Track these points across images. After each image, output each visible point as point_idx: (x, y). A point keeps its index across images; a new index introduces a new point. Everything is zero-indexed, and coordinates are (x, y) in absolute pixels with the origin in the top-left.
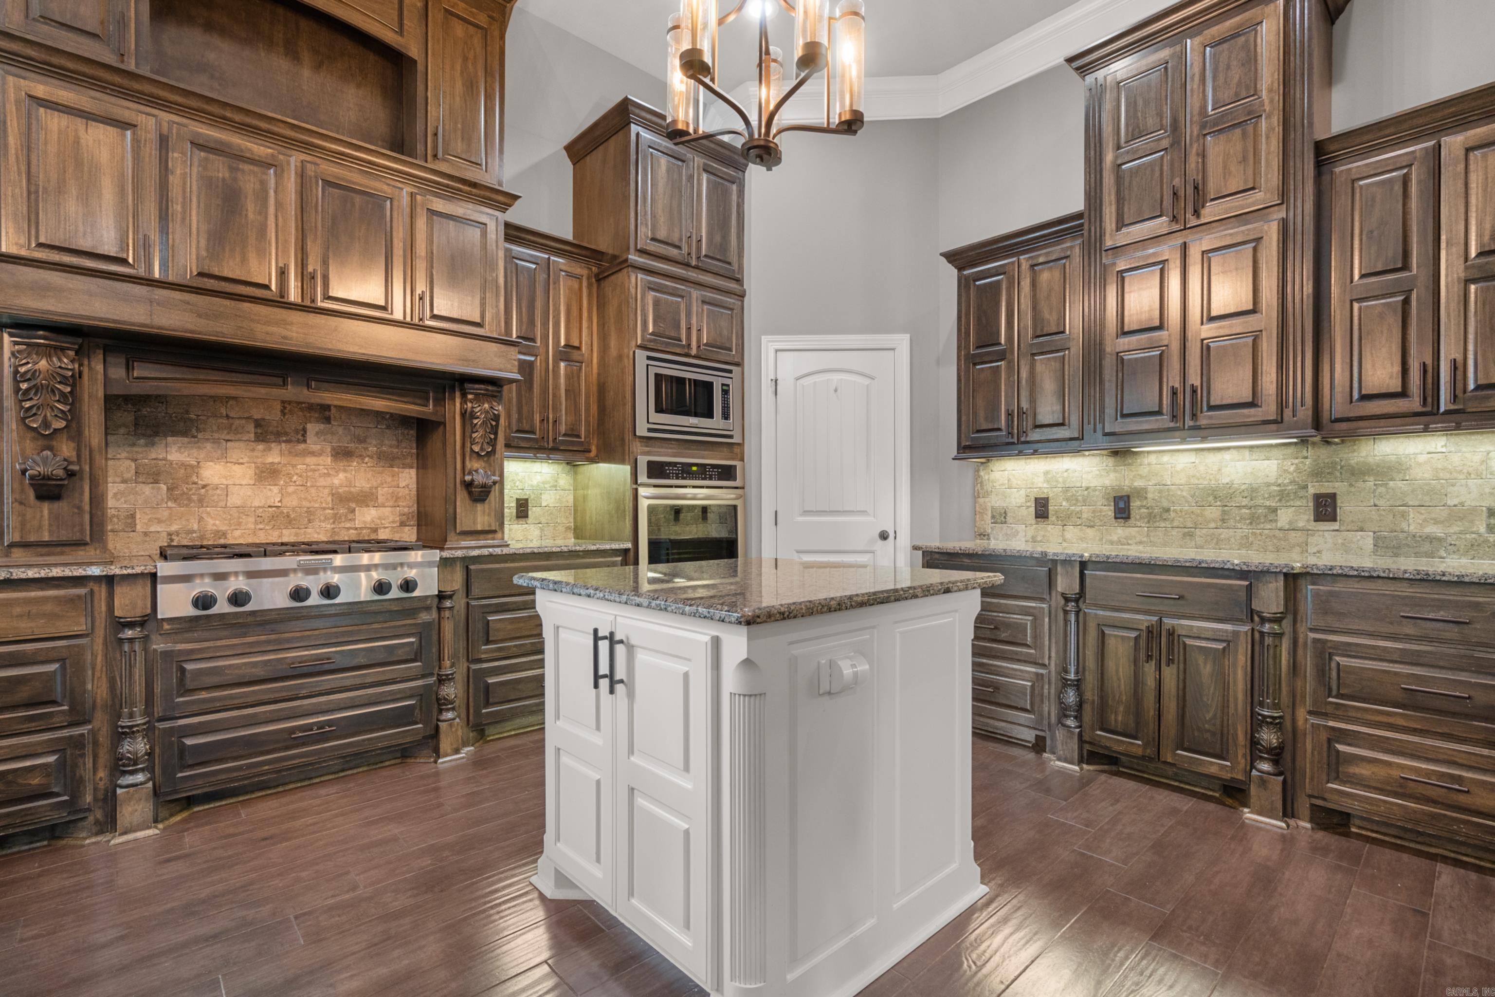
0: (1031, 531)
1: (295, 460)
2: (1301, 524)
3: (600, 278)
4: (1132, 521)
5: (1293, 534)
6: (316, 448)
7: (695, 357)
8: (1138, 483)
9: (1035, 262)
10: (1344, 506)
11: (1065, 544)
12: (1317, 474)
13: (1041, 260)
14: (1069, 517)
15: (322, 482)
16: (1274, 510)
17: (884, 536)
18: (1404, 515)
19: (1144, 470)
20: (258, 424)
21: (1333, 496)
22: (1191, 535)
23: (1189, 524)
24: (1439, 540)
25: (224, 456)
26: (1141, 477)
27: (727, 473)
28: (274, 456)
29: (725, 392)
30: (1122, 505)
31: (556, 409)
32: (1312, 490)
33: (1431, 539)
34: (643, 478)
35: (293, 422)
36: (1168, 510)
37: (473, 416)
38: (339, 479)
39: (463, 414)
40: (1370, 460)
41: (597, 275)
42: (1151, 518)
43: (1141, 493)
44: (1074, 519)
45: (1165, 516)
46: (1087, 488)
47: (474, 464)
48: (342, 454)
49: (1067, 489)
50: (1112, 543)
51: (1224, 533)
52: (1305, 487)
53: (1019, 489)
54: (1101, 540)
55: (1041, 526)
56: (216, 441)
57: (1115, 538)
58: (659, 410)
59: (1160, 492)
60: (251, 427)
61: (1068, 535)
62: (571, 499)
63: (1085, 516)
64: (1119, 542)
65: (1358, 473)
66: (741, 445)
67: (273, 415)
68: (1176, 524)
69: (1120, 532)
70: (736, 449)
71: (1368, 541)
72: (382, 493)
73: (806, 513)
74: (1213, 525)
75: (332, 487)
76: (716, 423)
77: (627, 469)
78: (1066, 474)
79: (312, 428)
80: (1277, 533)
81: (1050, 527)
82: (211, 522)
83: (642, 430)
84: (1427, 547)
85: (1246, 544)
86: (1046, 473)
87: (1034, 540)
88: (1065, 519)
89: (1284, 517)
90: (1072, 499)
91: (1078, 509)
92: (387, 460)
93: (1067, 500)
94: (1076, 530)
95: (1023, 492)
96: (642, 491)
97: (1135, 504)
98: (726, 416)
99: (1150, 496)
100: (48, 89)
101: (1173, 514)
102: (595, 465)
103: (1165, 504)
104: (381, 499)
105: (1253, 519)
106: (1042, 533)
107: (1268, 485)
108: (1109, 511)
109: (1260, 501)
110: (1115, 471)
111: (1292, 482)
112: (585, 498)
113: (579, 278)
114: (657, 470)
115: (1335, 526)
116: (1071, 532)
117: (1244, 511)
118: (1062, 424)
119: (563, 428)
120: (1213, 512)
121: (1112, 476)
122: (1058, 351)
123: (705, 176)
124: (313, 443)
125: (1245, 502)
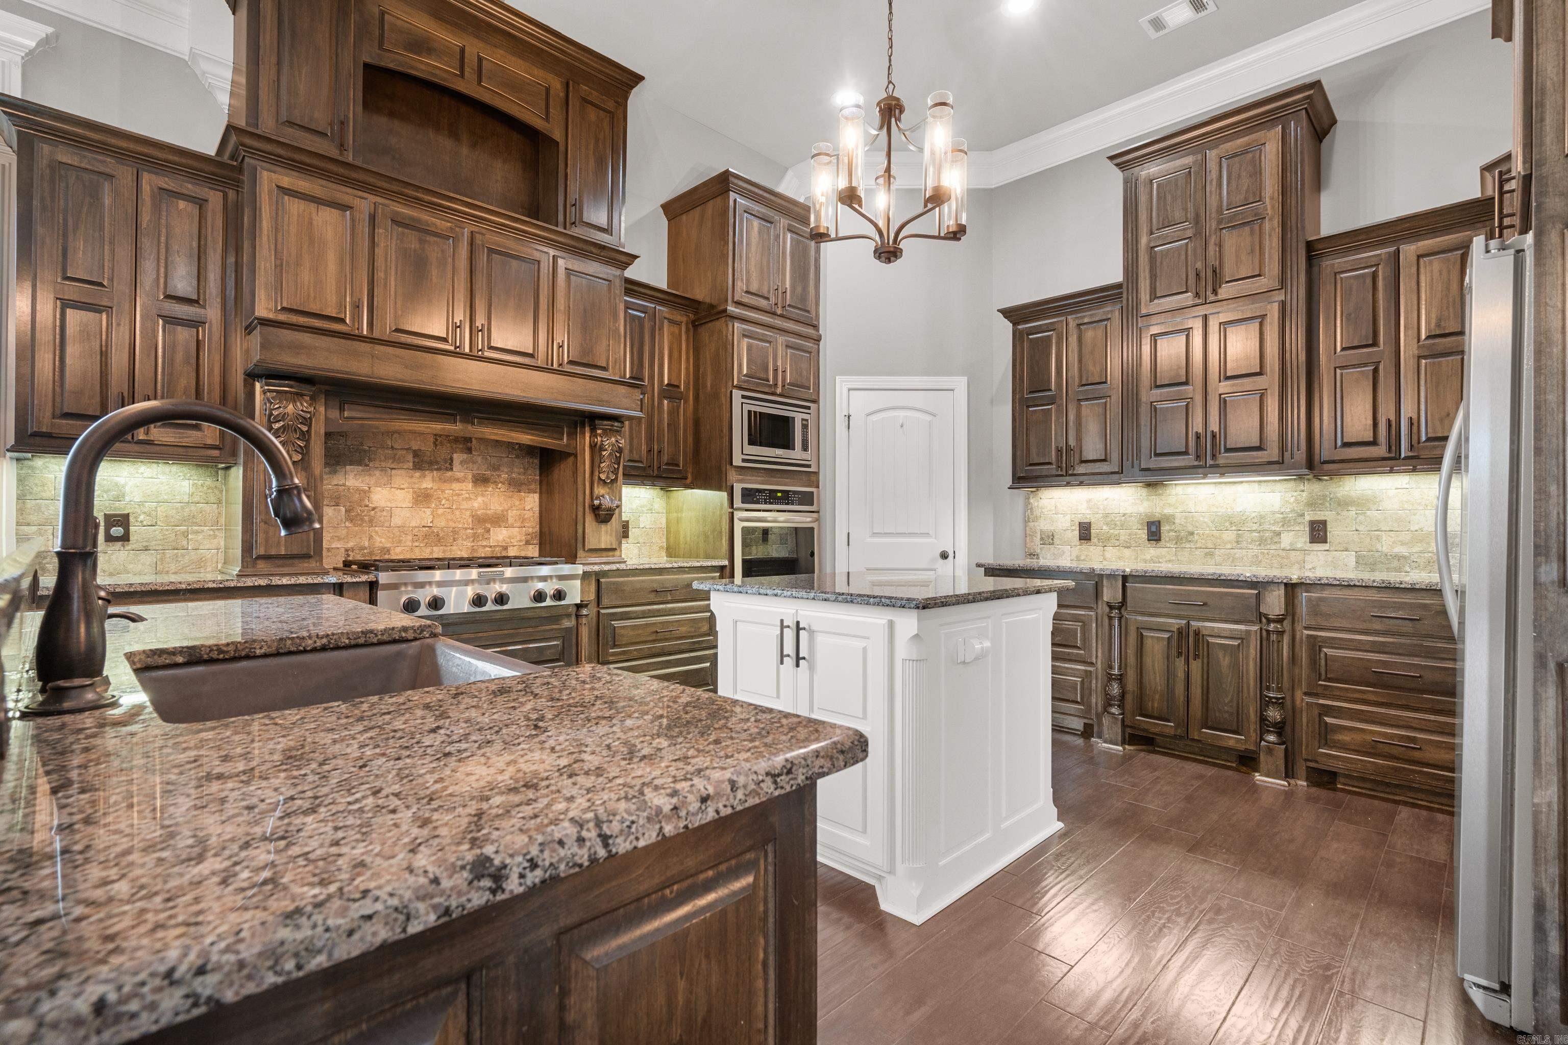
0: (1076, 551)
1: (445, 486)
2: (1299, 545)
3: (696, 325)
4: (1162, 543)
5: (1293, 553)
6: (460, 475)
7: (780, 395)
8: (1168, 511)
9: (1080, 322)
10: (1333, 531)
11: (1105, 563)
12: (1312, 504)
13: (1086, 320)
14: (1108, 539)
15: (465, 505)
16: (1278, 534)
17: (944, 556)
18: (1378, 538)
19: (1172, 500)
20: (416, 454)
21: (1324, 523)
22: (1211, 555)
23: (1210, 545)
24: (1405, 558)
25: (389, 482)
26: (1170, 505)
27: (807, 499)
28: (428, 482)
29: (805, 427)
30: (1154, 529)
31: (660, 441)
32: (1308, 518)
33: (1398, 557)
34: (738, 503)
35: (443, 452)
36: (1192, 534)
37: (602, 449)
38: (477, 503)
39: (593, 447)
40: (1353, 494)
41: (693, 322)
42: (1178, 540)
43: (1170, 519)
44: (1113, 541)
45: (1190, 538)
46: (1124, 515)
47: (599, 490)
48: (481, 480)
49: (1106, 515)
50: (1145, 561)
51: (1238, 553)
52: (1303, 515)
53: (1064, 514)
54: (1136, 559)
55: (1084, 547)
56: (383, 469)
57: (1148, 557)
58: (751, 443)
59: (1186, 518)
60: (410, 457)
61: (1108, 555)
62: (664, 521)
63: (1122, 538)
64: (1152, 560)
65: (1344, 504)
66: (816, 474)
67: (427, 447)
68: (1198, 545)
69: (1152, 551)
70: (813, 478)
71: (1351, 559)
72: (512, 515)
73: (875, 534)
74: (1229, 546)
75: (472, 510)
76: (797, 454)
77: (724, 495)
78: (1106, 502)
79: (458, 457)
80: (1281, 552)
81: (1092, 548)
82: (378, 539)
83: (737, 461)
84: (1395, 563)
85: (1256, 561)
86: (1089, 501)
87: (1078, 559)
88: (1106, 541)
89: (1287, 539)
90: (1112, 524)
91: (1116, 532)
92: (516, 485)
93: (1107, 524)
94: (1115, 550)
95: (1068, 518)
96: (738, 515)
97: (1165, 528)
98: (805, 448)
99: (1177, 521)
100: (291, 180)
101: (1196, 537)
102: (690, 491)
103: (1190, 528)
104: (511, 520)
105: (1262, 541)
106: (1086, 553)
107: (1274, 513)
108: (1143, 534)
109: (1266, 527)
110: (1148, 500)
111: (1293, 511)
112: (678, 520)
113: (678, 324)
114: (750, 496)
115: (1326, 546)
116: (1111, 552)
117: (1255, 534)
118: (1105, 460)
119: (665, 458)
120: (1230, 536)
121: (1146, 504)
122: (1101, 398)
123: (789, 235)
124: (458, 471)
125: (1255, 527)
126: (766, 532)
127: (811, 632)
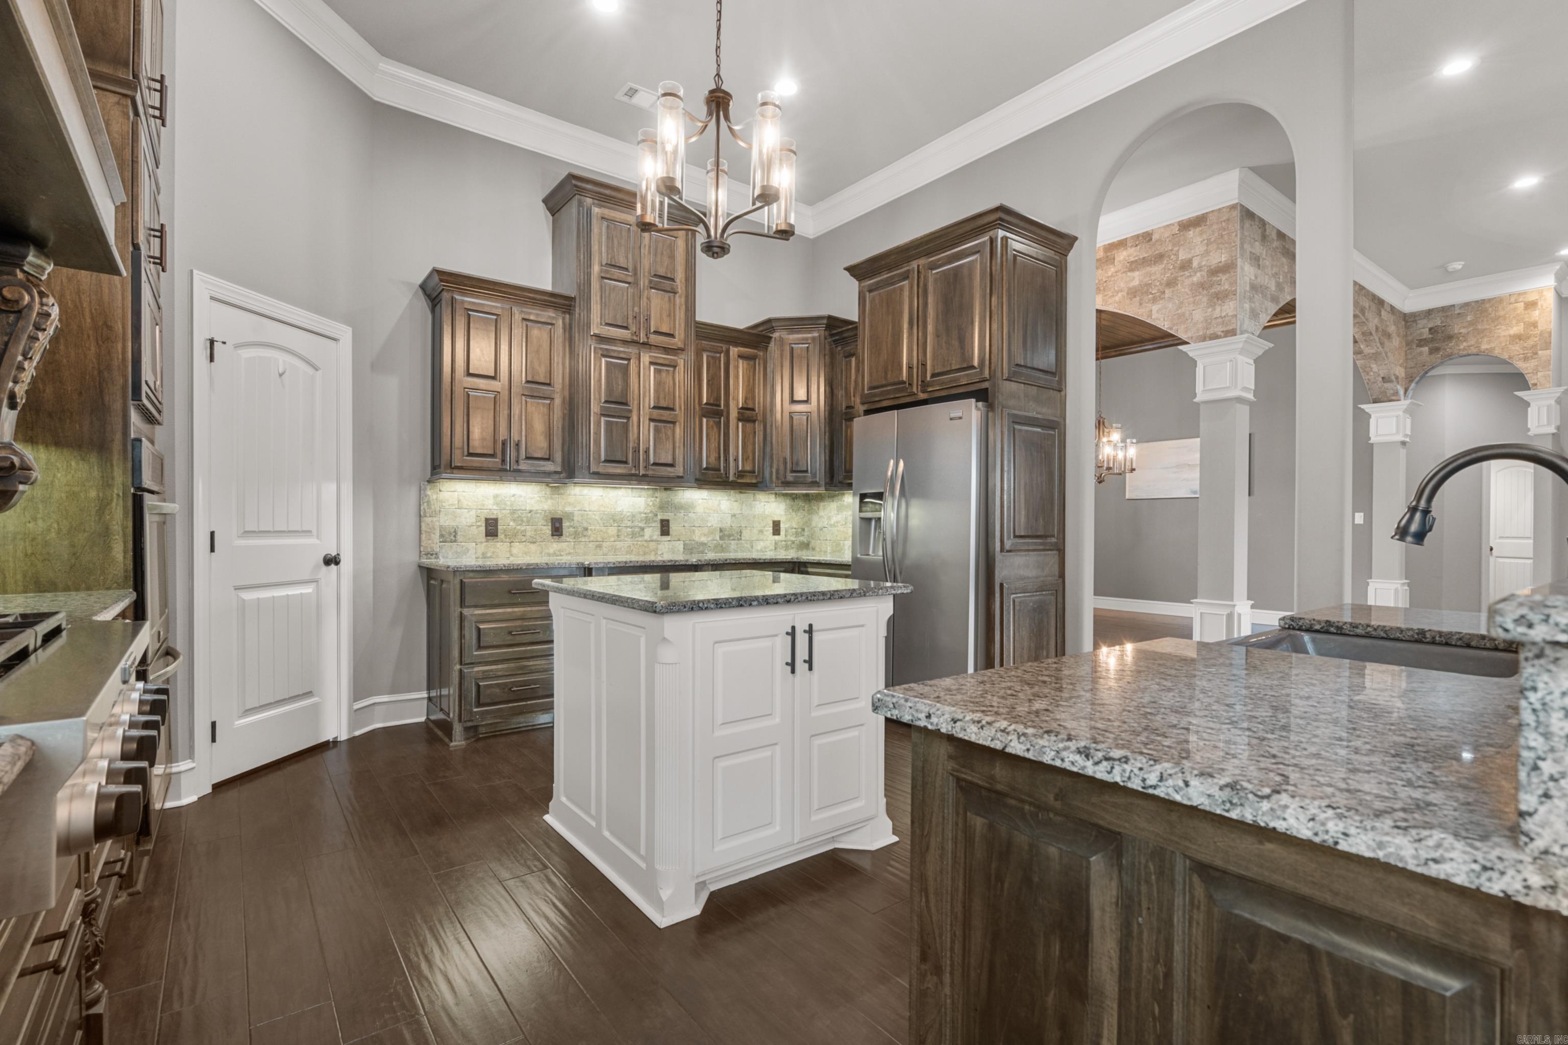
0: (481, 548)
2: (655, 537)
4: (563, 538)
5: (651, 544)
8: (568, 509)
9: (526, 317)
10: (673, 527)
11: (512, 559)
12: (663, 507)
13: (532, 317)
14: (515, 535)
16: (643, 529)
18: (694, 531)
19: (572, 499)
21: (668, 521)
22: (599, 547)
23: (599, 539)
24: (705, 544)
26: (570, 504)
30: (557, 525)
32: (659, 517)
33: (703, 544)
36: (586, 529)
40: (683, 501)
42: (576, 535)
43: (570, 516)
44: (520, 537)
45: (585, 533)
46: (530, 511)
49: (514, 512)
50: (549, 555)
51: (619, 544)
52: (656, 515)
53: (469, 509)
54: (541, 553)
55: (491, 543)
57: (551, 551)
59: (582, 516)
61: (515, 551)
63: (528, 534)
64: (555, 554)
65: (678, 508)
68: (592, 539)
69: (555, 546)
71: (680, 546)
73: (247, 533)
74: (612, 539)
78: (513, 499)
80: (645, 544)
81: (499, 545)
84: (701, 549)
85: (629, 552)
86: (496, 496)
87: (484, 556)
88: (512, 537)
89: (648, 533)
90: (519, 520)
91: (523, 528)
93: (514, 520)
94: (521, 546)
95: (473, 513)
97: (566, 524)
99: (576, 518)
101: (590, 532)
103: (585, 525)
105: (633, 535)
106: (492, 550)
107: (640, 513)
108: (548, 530)
109: (636, 524)
110: (552, 498)
111: (651, 512)
115: (668, 538)
116: (517, 548)
117: (629, 529)
118: (548, 459)
120: (612, 531)
121: (550, 502)
122: (545, 398)
125: (629, 524)
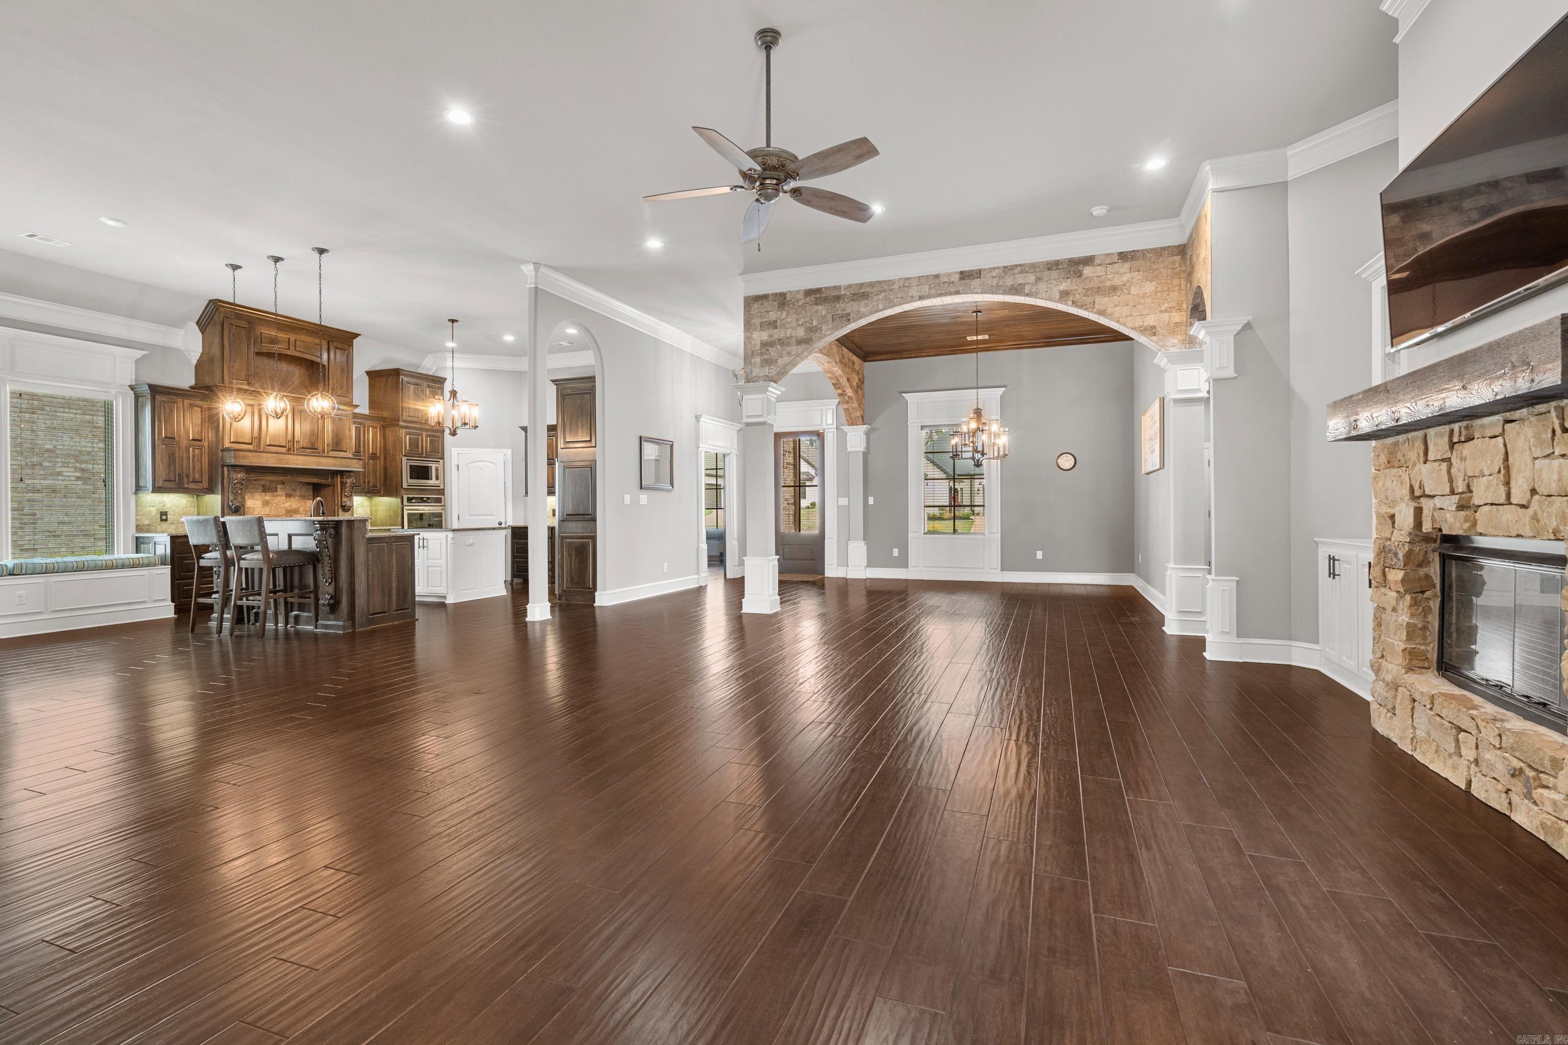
1: (274, 498)
3: (384, 428)
6: (280, 494)
7: (425, 457)
15: (282, 506)
17: (500, 524)
20: (263, 486)
25: (253, 497)
27: (439, 500)
28: (268, 497)
29: (437, 470)
31: (369, 477)
34: (405, 503)
35: (273, 485)
37: (346, 483)
38: (288, 504)
39: (342, 483)
41: (383, 426)
47: (344, 499)
48: (289, 496)
56: (251, 493)
58: (411, 478)
60: (261, 487)
62: (369, 511)
66: (443, 490)
67: (268, 483)
70: (442, 492)
72: (301, 509)
73: (470, 515)
75: (285, 507)
76: (433, 482)
77: (399, 500)
79: (279, 487)
83: (405, 486)
92: (303, 497)
96: (405, 508)
98: (437, 478)
102: (382, 498)
104: (301, 512)
112: (376, 510)
113: (376, 427)
114: (409, 500)
119: (371, 485)
123: (428, 389)
124: (279, 492)
126: (421, 515)
127: (427, 540)
